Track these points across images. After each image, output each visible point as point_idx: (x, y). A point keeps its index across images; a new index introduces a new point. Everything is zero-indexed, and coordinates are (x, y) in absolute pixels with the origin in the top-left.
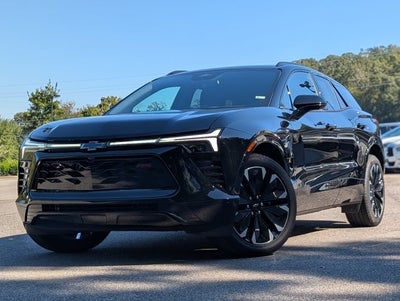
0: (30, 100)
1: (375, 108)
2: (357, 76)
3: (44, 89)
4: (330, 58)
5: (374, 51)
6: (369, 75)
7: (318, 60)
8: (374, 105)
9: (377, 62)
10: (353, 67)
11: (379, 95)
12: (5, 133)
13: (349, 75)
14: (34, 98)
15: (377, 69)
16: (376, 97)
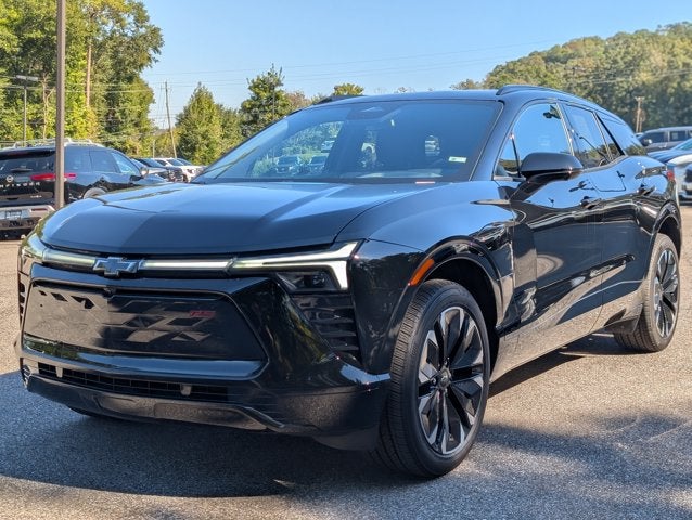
0: (250, 88)
1: (672, 99)
2: (652, 58)
3: (266, 75)
4: (619, 36)
5: (675, 29)
6: (667, 57)
7: (604, 38)
8: (672, 95)
9: (678, 42)
10: (647, 48)
11: (679, 84)
12: (228, 124)
13: (641, 57)
14: (254, 86)
15: (677, 50)
16: (675, 85)
